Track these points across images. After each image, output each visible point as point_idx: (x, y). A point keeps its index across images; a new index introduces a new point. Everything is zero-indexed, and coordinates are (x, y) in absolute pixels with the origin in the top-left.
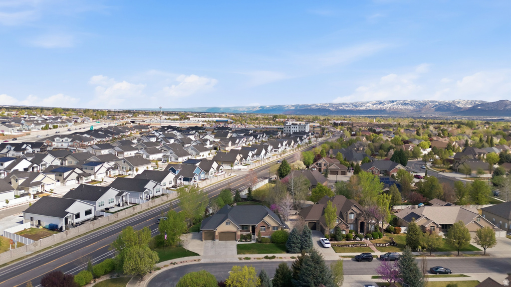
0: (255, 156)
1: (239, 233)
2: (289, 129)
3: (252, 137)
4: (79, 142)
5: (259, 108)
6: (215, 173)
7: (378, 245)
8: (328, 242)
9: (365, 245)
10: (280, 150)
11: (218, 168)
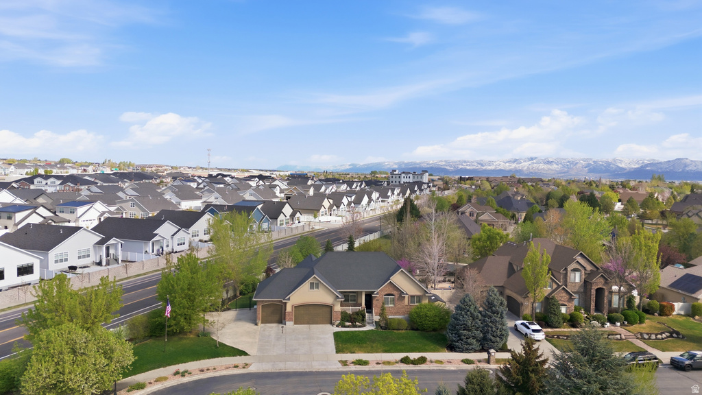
0: (353, 205)
1: (338, 308)
2: (398, 180)
3: (345, 185)
4: (72, 185)
5: (349, 165)
6: (287, 223)
7: (646, 337)
8: (538, 327)
9: (618, 337)
10: (390, 200)
11: (293, 215)
